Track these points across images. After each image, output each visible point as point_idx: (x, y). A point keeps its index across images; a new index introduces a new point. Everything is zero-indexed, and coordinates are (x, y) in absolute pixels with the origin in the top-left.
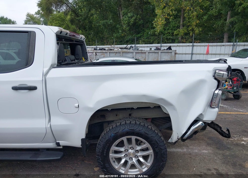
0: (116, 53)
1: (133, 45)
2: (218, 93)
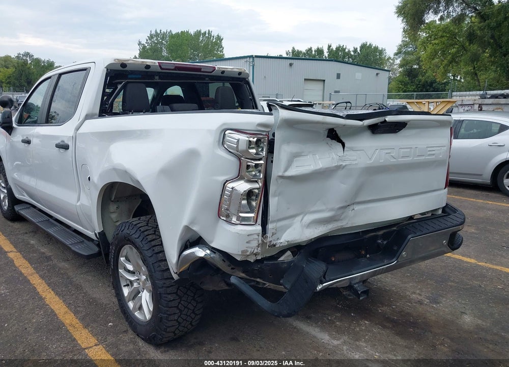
2: (232, 188)
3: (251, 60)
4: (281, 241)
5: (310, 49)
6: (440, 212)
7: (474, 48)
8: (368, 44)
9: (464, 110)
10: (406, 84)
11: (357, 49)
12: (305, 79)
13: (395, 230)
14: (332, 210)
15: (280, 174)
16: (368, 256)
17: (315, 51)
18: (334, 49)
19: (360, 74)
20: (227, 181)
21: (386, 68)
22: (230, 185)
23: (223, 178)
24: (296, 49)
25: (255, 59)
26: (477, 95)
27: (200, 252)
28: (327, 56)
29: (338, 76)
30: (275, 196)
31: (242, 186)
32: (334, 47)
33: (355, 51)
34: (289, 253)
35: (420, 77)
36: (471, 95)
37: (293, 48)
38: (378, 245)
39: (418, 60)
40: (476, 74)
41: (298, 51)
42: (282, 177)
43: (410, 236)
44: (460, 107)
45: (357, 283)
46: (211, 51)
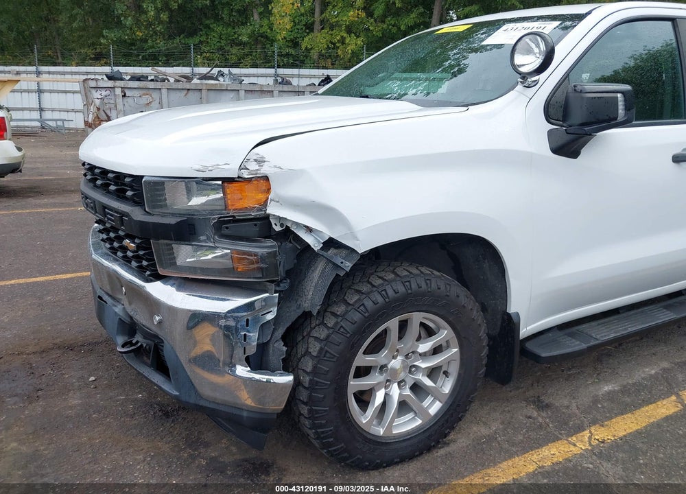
0: (189, 90)
1: (226, 70)
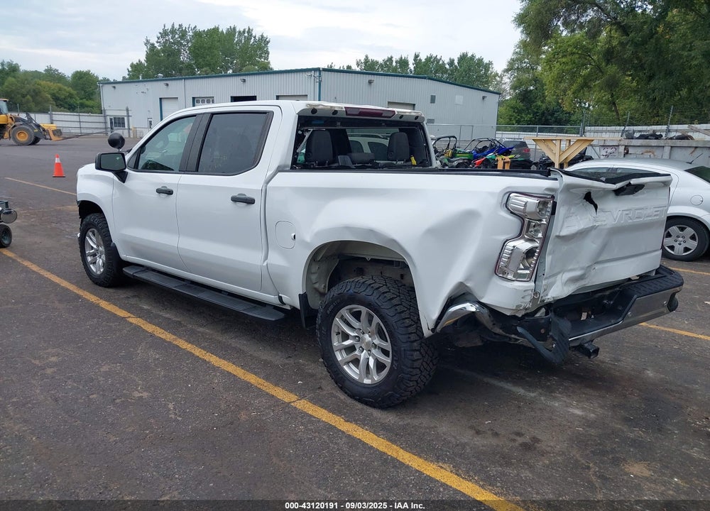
2: (514, 247)
3: (317, 74)
4: (549, 297)
5: (390, 59)
6: (654, 274)
7: (612, 69)
8: (469, 55)
9: (607, 152)
10: (519, 112)
11: (454, 60)
12: (389, 102)
13: (619, 291)
14: (582, 269)
15: (558, 234)
16: (593, 317)
17: (396, 62)
18: (423, 60)
19: (460, 97)
20: (507, 240)
21: (491, 89)
22: (510, 245)
23: (504, 238)
24: (370, 58)
25: (323, 73)
26: (618, 131)
27: (470, 308)
28: (412, 69)
29: (433, 99)
30: (550, 254)
31: (523, 245)
32: (423, 57)
33: (451, 63)
34: (543, 310)
35: (539, 103)
36: (609, 131)
37: (367, 56)
38: (604, 305)
39: (536, 80)
40: (614, 104)
41: (372, 61)
42: (558, 237)
43: (635, 296)
44: (602, 149)
45: (587, 342)
46: (251, 58)
